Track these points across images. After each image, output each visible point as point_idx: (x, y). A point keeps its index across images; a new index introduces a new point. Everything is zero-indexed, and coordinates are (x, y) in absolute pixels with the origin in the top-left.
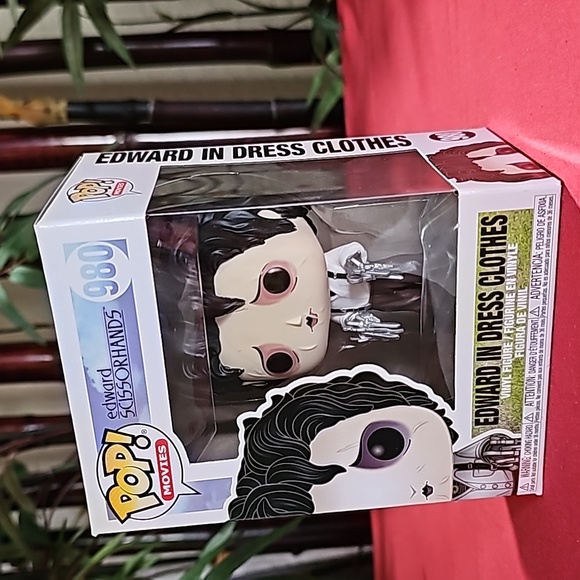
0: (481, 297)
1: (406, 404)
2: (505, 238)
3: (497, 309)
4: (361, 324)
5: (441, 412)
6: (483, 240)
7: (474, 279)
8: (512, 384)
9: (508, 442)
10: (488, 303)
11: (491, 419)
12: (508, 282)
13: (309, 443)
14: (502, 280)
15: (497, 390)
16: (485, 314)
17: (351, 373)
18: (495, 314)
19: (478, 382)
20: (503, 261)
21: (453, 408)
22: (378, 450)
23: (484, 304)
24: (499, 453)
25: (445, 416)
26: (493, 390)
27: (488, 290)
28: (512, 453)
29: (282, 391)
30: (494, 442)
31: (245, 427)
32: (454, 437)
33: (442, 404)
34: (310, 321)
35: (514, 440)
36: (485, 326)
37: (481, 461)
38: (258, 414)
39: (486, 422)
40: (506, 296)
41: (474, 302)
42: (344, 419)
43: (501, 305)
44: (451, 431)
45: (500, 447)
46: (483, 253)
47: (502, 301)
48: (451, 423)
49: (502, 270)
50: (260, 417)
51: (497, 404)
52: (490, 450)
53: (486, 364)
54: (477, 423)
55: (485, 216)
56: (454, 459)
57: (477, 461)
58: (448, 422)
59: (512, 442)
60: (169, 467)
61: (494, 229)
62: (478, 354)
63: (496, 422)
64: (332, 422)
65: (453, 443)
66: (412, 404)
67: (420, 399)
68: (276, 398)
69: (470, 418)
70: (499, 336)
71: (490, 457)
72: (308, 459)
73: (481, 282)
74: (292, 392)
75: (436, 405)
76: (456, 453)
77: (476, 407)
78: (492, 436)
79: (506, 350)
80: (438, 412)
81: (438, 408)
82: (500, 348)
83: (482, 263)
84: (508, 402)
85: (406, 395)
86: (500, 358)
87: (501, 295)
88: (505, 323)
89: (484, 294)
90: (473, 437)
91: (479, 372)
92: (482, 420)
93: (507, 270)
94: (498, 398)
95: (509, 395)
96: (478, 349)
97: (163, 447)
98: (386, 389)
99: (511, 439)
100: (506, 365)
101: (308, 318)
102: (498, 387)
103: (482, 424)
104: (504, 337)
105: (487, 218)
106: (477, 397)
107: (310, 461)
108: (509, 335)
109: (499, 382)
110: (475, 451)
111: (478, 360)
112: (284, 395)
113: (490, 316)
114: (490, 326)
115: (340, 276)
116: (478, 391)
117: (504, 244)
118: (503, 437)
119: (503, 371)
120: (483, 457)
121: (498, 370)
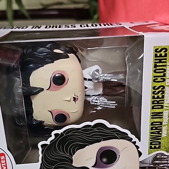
0: (154, 88)
1: (118, 138)
2: (166, 59)
3: (161, 94)
4: (99, 101)
5: (134, 143)
6: (155, 60)
7: (151, 79)
8: (167, 130)
9: (165, 157)
10: (157, 91)
11: (157, 146)
12: (167, 81)
13: (72, 156)
14: (164, 80)
15: (160, 132)
16: (156, 96)
17: (92, 124)
18: (161, 96)
19: (152, 129)
20: (165, 70)
21: (140, 141)
22: (105, 160)
23: (155, 91)
24: (160, 162)
25: (136, 144)
26: (158, 133)
27: (158, 85)
28: (166, 162)
29: (59, 132)
30: (158, 157)
31: (42, 148)
32: (140, 154)
33: (135, 139)
34: (75, 99)
35: (167, 156)
36: (155, 102)
37: (152, 166)
38: (48, 142)
39: (155, 148)
40: (166, 88)
41: (151, 90)
42: (88, 145)
43: (163, 92)
44: (139, 151)
45: (161, 159)
46: (155, 66)
47: (164, 90)
48: (139, 148)
49: (164, 75)
50: (49, 143)
51: (160, 139)
52: (156, 161)
53: (156, 120)
54: (151, 148)
55: (157, 48)
56: (140, 164)
57: (150, 166)
58: (137, 147)
59: (167, 157)
60: (6, 166)
61: (161, 55)
62: (152, 116)
63: (159, 147)
64: (83, 147)
65: (139, 157)
66: (121, 138)
67: (124, 136)
68: (56, 135)
69: (148, 145)
70: (162, 107)
71: (157, 164)
72: (72, 163)
73: (154, 81)
74: (64, 132)
75: (132, 139)
76: (141, 162)
77: (151, 140)
78: (157, 154)
79: (165, 114)
80: (133, 142)
81: (132, 141)
82: (162, 113)
83: (155, 71)
84: (165, 139)
85: (118, 134)
86: (162, 118)
87: (164, 87)
88: (165, 101)
89: (156, 87)
90: (149, 154)
91: (152, 124)
92: (153, 146)
93: (167, 75)
94: (161, 136)
95: (166, 135)
96: (152, 113)
97: (3, 157)
98: (108, 131)
99: (166, 156)
100: (165, 121)
101: (74, 98)
102: (161, 131)
103: (153, 148)
104: (164, 108)
105: (158, 49)
106: (151, 136)
107: (73, 165)
108: (167, 107)
109: (161, 129)
110: (150, 161)
111: (152, 118)
112: (60, 133)
113: (158, 97)
114: (158, 102)
115: (89, 80)
116: (151, 133)
117: (166, 62)
118: (162, 154)
119: (164, 124)
120: (153, 163)
121: (161, 123)
